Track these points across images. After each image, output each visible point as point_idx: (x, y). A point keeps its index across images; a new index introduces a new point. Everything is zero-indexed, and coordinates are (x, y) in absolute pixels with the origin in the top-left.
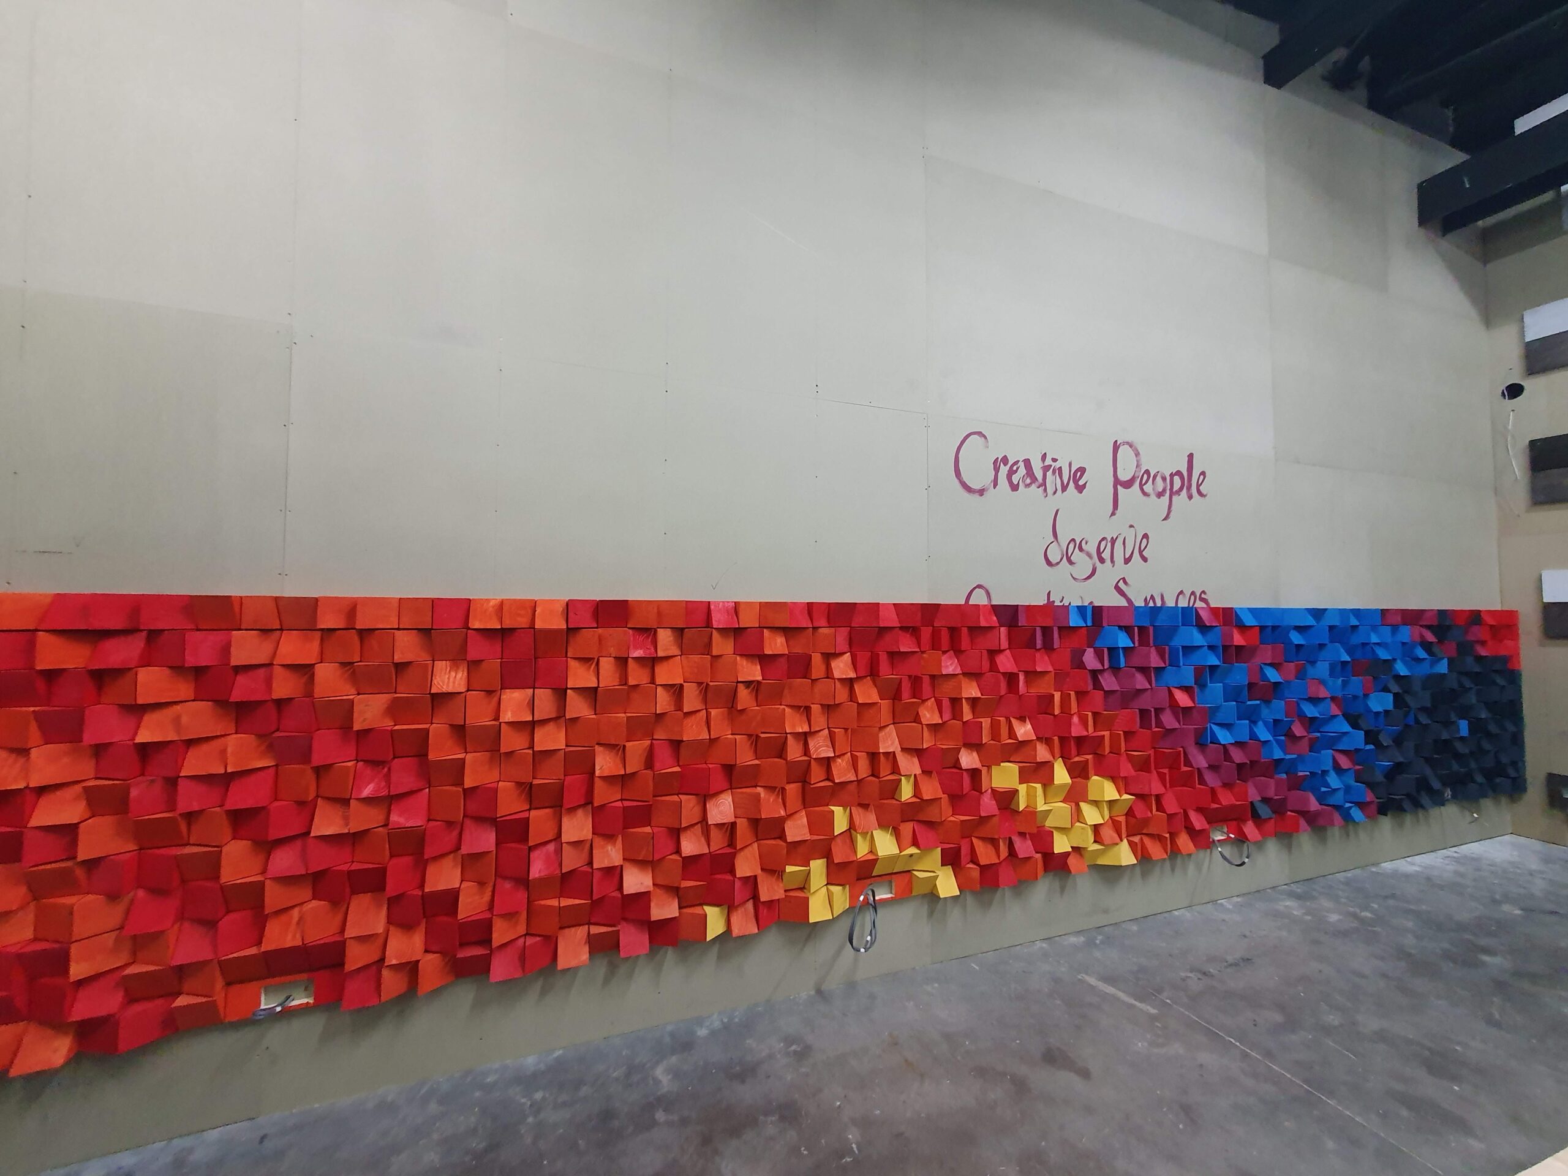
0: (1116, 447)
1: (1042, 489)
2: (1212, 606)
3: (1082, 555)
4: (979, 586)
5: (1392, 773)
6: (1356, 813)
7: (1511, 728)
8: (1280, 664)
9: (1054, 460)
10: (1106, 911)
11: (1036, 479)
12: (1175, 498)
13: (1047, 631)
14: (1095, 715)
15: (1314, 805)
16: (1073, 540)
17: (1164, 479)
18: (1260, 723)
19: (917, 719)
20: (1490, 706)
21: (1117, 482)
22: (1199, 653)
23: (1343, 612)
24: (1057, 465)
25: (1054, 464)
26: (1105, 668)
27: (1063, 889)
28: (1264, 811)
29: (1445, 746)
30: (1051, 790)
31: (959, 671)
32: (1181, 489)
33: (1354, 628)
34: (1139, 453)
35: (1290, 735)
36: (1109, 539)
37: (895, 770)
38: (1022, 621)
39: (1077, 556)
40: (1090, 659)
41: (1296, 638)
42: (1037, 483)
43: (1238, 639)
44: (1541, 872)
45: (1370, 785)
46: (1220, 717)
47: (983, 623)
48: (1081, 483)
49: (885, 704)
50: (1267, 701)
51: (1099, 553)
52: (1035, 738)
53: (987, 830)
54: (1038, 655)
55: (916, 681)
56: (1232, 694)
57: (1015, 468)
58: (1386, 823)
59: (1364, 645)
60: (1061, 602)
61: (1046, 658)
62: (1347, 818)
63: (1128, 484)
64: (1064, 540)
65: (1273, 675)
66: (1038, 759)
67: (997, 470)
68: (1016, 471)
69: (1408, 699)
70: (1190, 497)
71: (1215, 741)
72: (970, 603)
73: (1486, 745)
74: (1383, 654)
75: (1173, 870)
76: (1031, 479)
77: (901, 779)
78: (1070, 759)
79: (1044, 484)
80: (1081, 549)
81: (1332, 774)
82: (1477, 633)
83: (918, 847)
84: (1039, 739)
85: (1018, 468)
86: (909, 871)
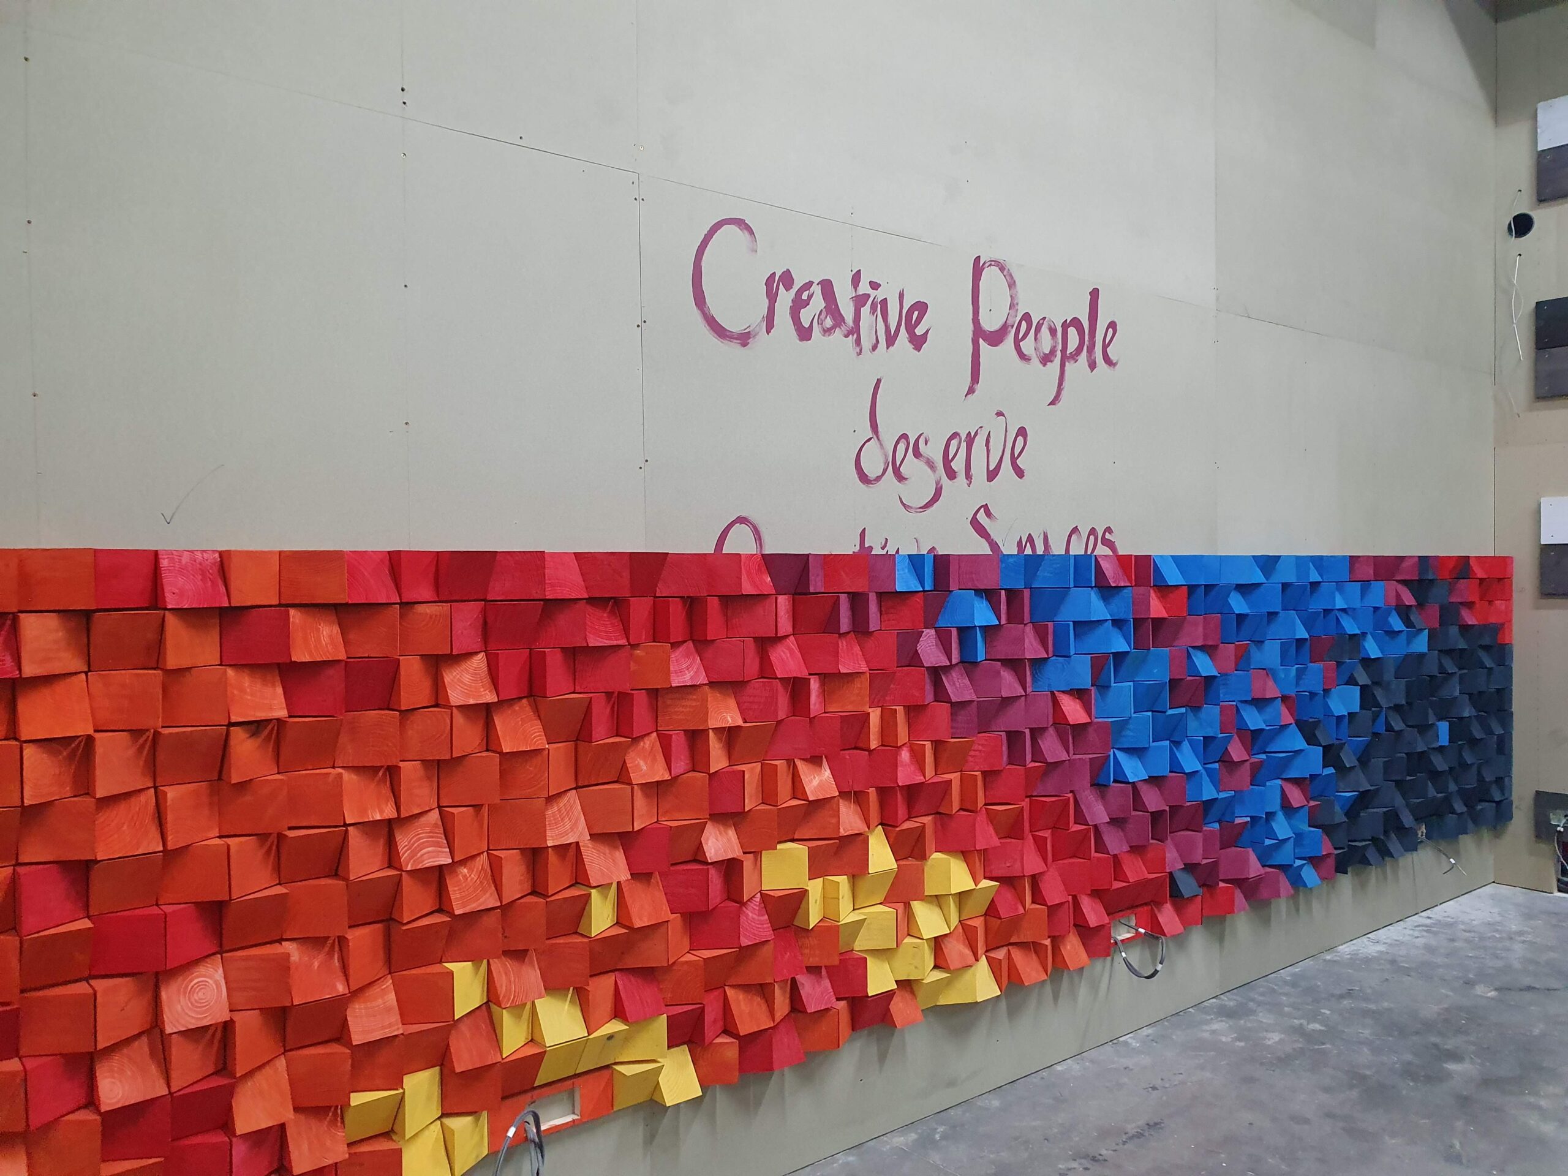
0: (978, 269)
1: (851, 339)
2: (1120, 554)
3: (920, 464)
4: (741, 520)
5: (1353, 810)
6: (1309, 874)
7: (1499, 730)
8: (1216, 647)
9: (875, 286)
10: (951, 1083)
11: (843, 320)
12: (1069, 366)
13: (857, 600)
14: (937, 744)
15: (1254, 868)
16: (904, 436)
17: (1053, 331)
18: (1186, 745)
19: (622, 776)
20: (1476, 698)
21: (979, 332)
22: (1100, 631)
23: (1301, 562)
24: (880, 295)
25: (873, 293)
26: (954, 662)
27: (882, 1057)
28: (1188, 885)
29: (1419, 761)
30: (863, 884)
31: (702, 679)
32: (1079, 350)
33: (1315, 585)
34: (1015, 282)
35: (1226, 761)
36: (963, 437)
37: (580, 877)
38: (816, 584)
39: (911, 466)
40: (929, 649)
41: (1238, 604)
42: (844, 328)
43: (1157, 608)
44: (1521, 933)
45: (1328, 829)
46: (1130, 738)
47: (747, 588)
48: (919, 331)
49: (559, 753)
50: (1196, 708)
51: (947, 461)
52: (837, 794)
53: (751, 972)
54: (843, 644)
55: (620, 702)
56: (1146, 700)
57: (805, 296)
58: (1345, 882)
59: (1327, 612)
60: (883, 548)
61: (857, 649)
62: (1297, 882)
63: (996, 338)
64: (889, 437)
65: (1205, 665)
66: (841, 830)
67: (772, 297)
68: (806, 303)
69: (1379, 693)
70: (1092, 366)
71: (1121, 779)
72: (723, 552)
73: (1469, 758)
74: (1351, 627)
75: (1056, 997)
76: (834, 318)
77: (589, 895)
78: (897, 827)
79: (855, 331)
80: (917, 454)
81: (1280, 816)
82: (1466, 590)
83: (624, 1019)
84: (844, 794)
85: (810, 297)
86: (608, 1067)
